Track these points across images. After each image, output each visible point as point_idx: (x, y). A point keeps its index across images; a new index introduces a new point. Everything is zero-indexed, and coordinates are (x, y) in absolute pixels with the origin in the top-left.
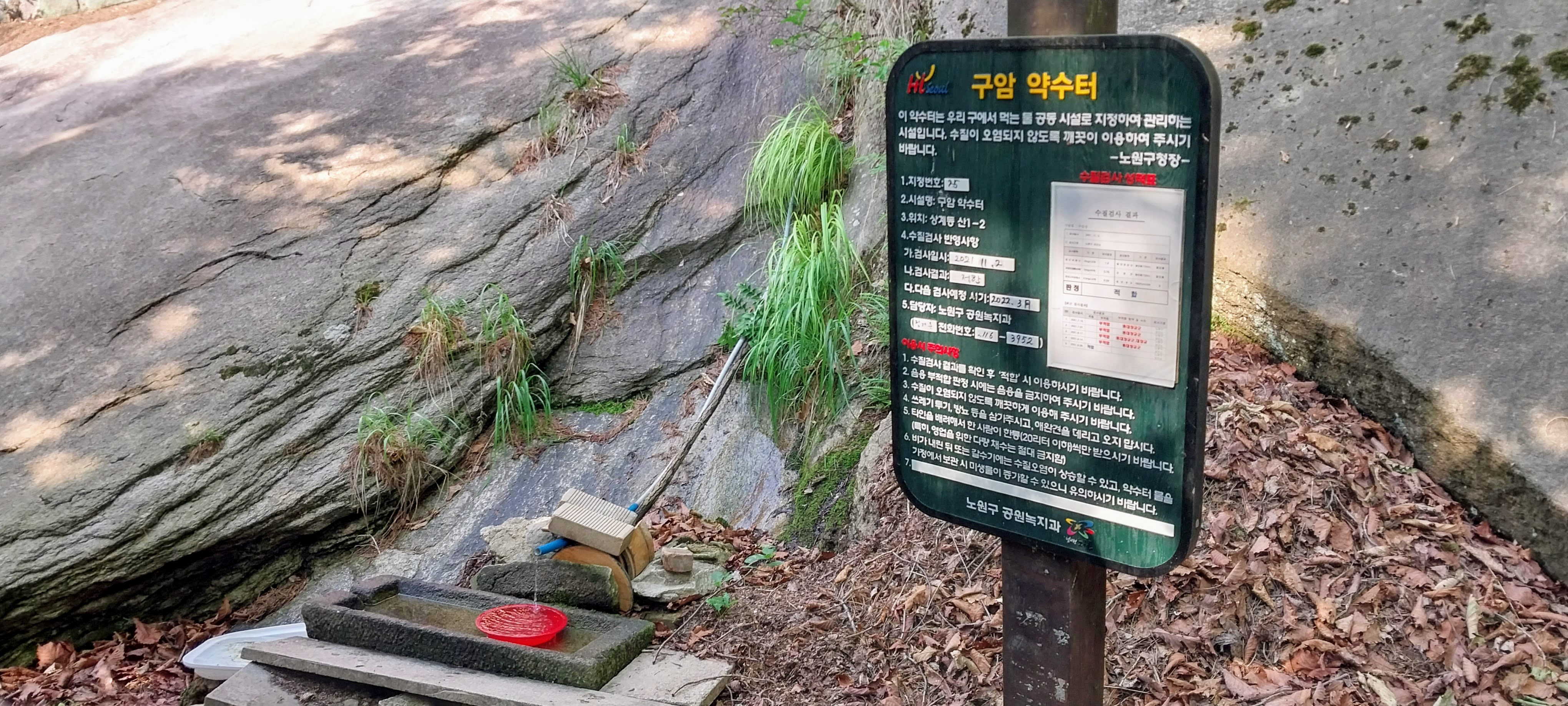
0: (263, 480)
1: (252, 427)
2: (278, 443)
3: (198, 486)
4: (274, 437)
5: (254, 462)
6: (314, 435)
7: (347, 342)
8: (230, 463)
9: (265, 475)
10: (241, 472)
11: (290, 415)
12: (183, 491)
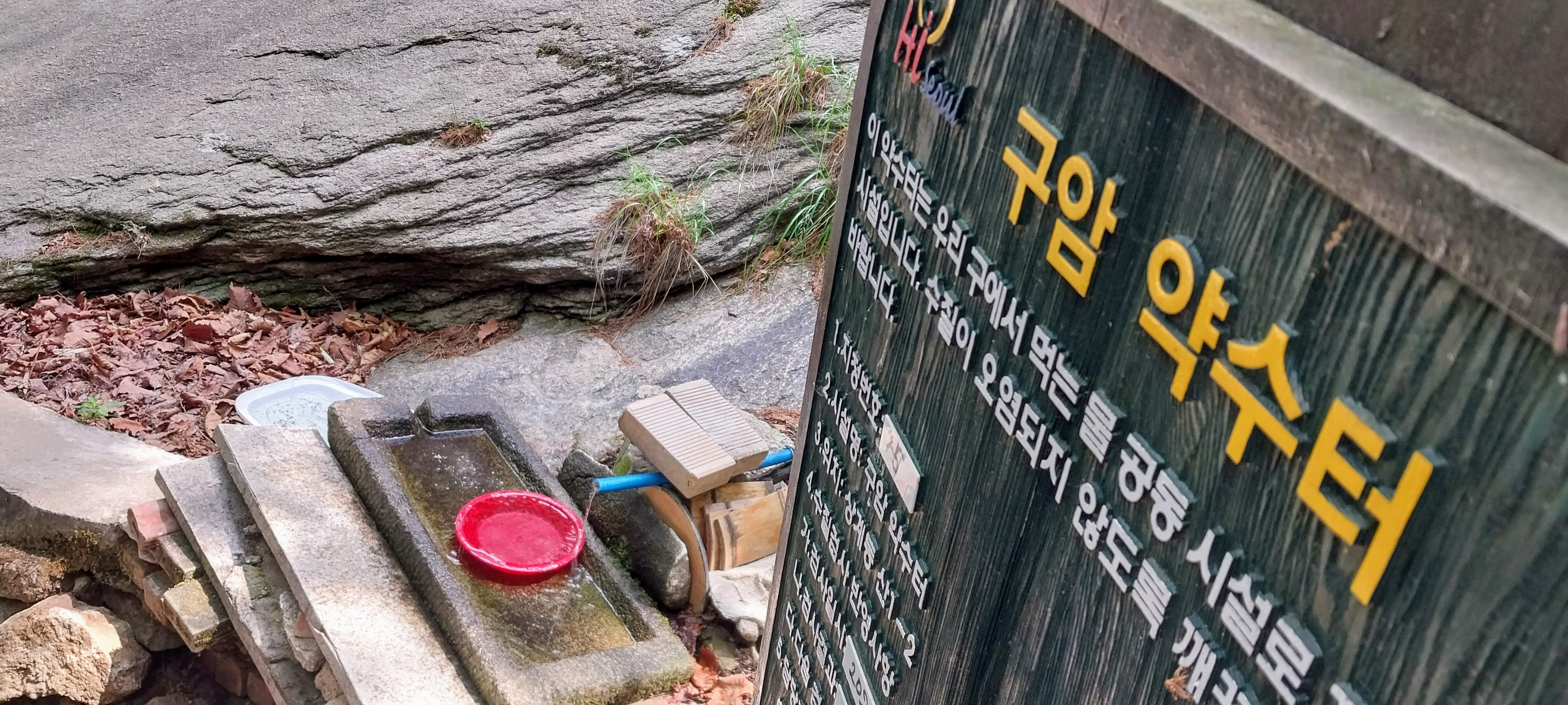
0: (506, 198)
1: (527, 128)
2: (544, 160)
3: (435, 176)
4: (545, 150)
5: (507, 172)
6: (586, 166)
7: (681, 61)
8: (482, 162)
9: (512, 193)
10: (488, 178)
11: (576, 130)
12: (419, 175)
